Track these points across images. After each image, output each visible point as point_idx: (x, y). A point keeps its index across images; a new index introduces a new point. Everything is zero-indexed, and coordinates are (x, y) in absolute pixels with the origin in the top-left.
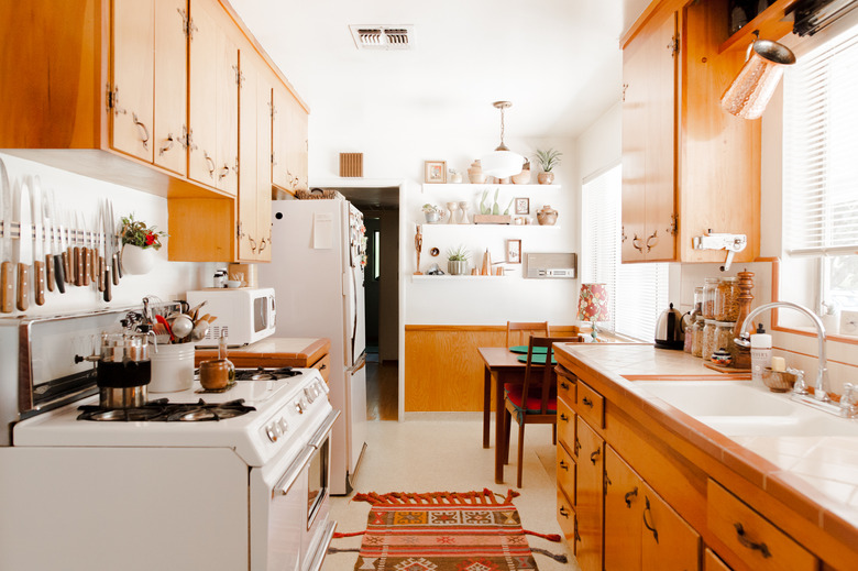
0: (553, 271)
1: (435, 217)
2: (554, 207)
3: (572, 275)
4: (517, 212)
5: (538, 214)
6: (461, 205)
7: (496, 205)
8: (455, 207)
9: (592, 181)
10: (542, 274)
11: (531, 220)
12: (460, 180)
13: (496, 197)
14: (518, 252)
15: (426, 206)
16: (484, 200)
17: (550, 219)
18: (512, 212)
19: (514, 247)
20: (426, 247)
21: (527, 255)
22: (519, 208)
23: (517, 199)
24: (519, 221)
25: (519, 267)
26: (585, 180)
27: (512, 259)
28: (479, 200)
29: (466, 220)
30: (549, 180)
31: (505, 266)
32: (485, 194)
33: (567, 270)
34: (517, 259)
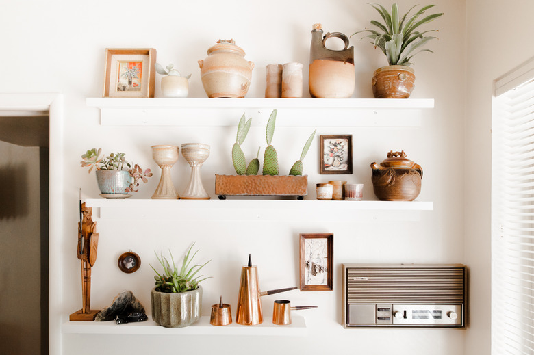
0: (410, 308)
1: (120, 180)
2: (414, 157)
3: (453, 319)
4: (323, 169)
5: (376, 173)
6: (185, 152)
7: (270, 152)
8: (169, 156)
9: (519, 88)
10: (385, 319)
11: (358, 188)
12: (181, 90)
13: (270, 132)
14: (325, 264)
15: (91, 154)
16: (240, 140)
17: (407, 184)
18: (310, 170)
19: (316, 251)
20: (107, 250)
21: (346, 271)
22: (328, 160)
23: (322, 138)
24: (328, 191)
25: (328, 300)
26: (500, 84)
27: (310, 280)
28: (232, 141)
29: (198, 188)
30: (402, 89)
31: (296, 297)
32: (244, 126)
33: (445, 309)
34: (322, 279)
